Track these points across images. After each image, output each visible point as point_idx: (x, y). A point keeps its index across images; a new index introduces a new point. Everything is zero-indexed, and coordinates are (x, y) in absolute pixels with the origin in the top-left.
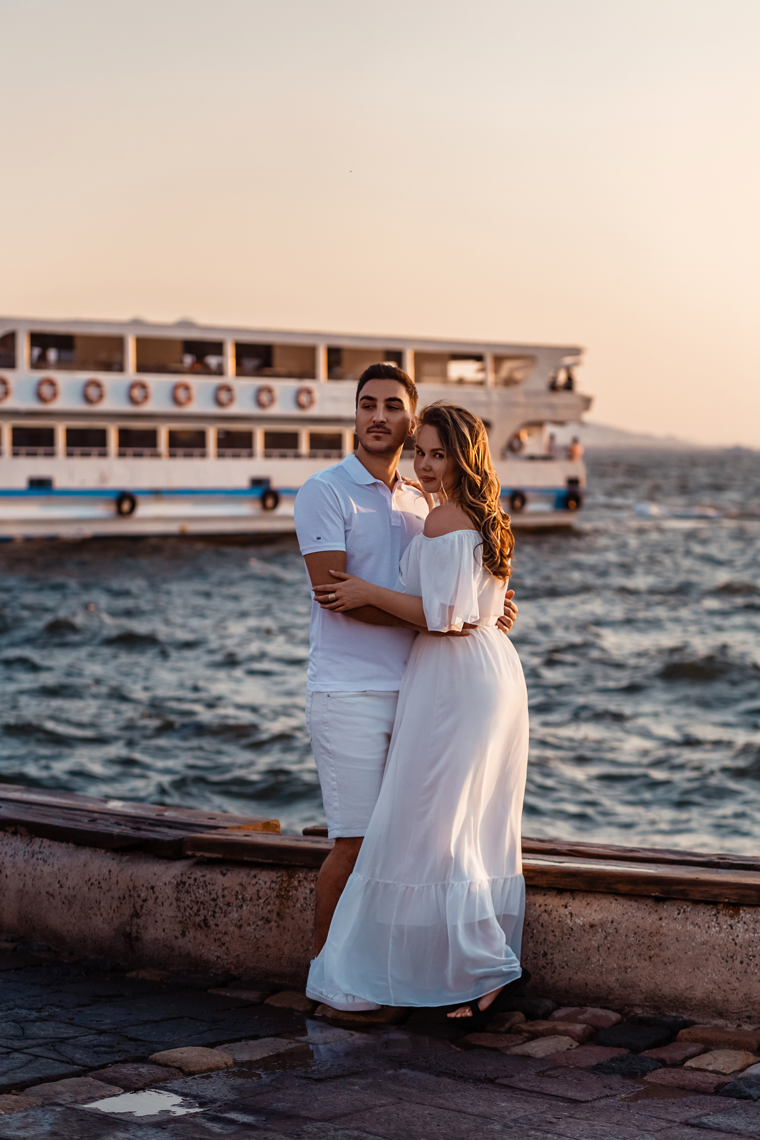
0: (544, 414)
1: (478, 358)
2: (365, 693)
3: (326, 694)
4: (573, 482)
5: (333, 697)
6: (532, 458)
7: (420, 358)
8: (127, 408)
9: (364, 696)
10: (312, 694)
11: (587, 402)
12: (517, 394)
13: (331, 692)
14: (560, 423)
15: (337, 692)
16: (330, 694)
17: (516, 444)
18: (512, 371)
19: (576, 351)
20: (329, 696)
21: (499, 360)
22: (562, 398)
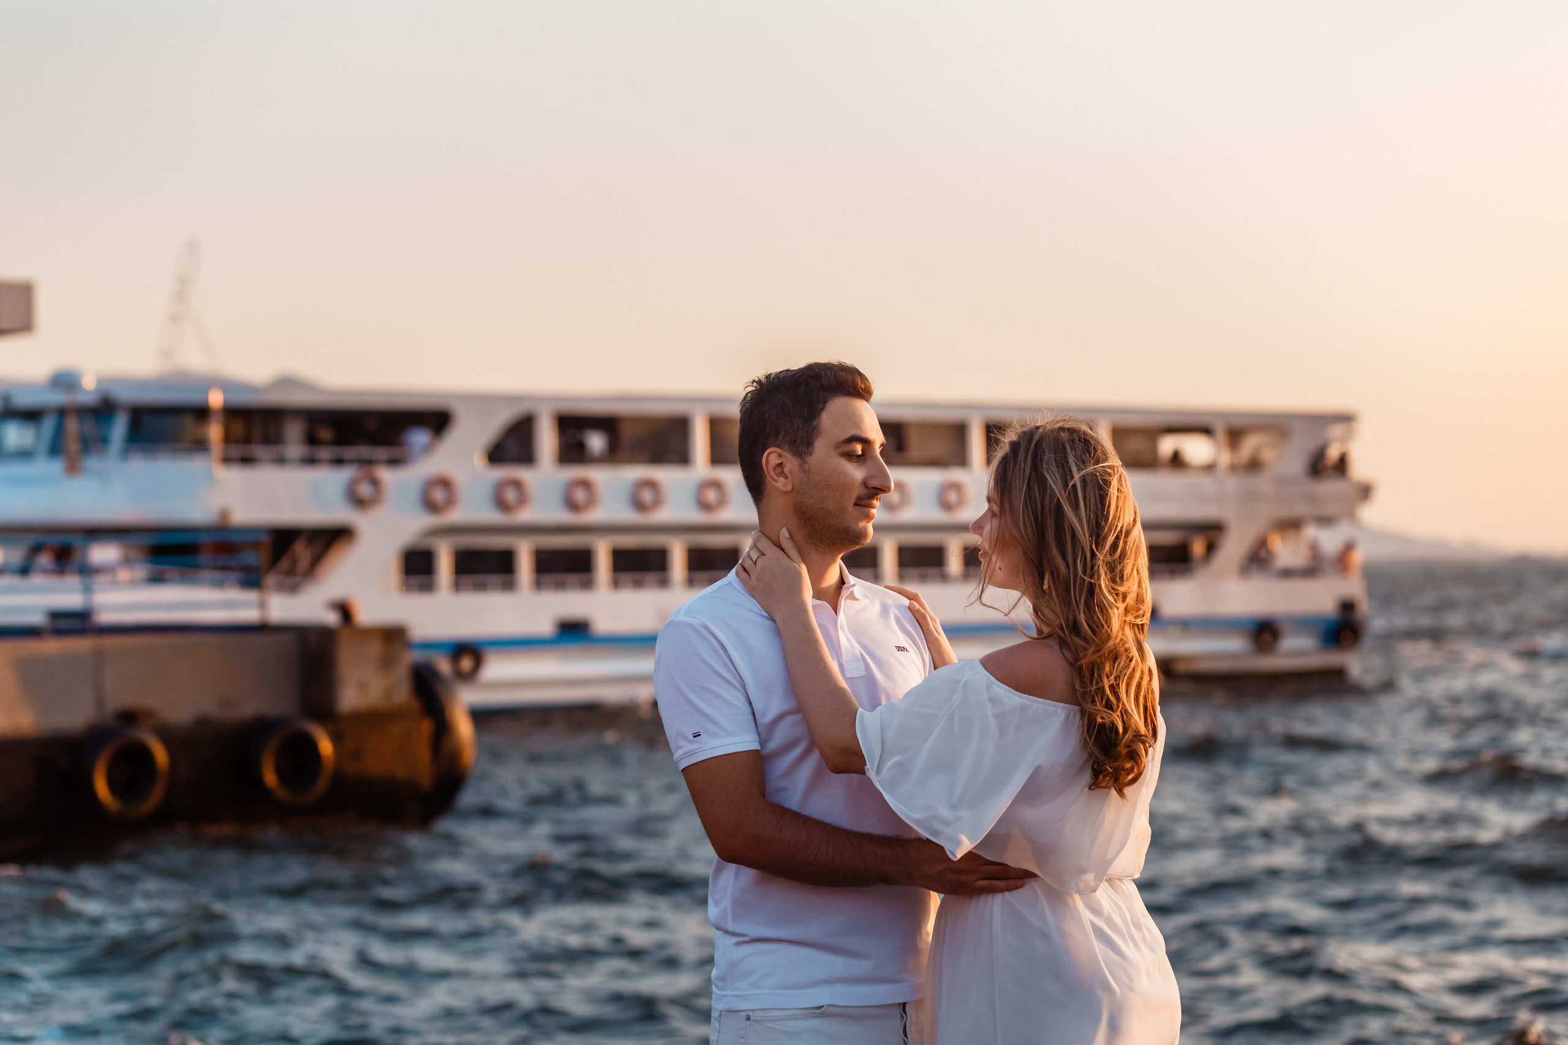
0: (1300, 509)
1: (1206, 430)
2: (819, 1012)
3: (744, 1014)
4: (1347, 607)
5: (756, 1021)
6: (1287, 573)
7: (1120, 434)
8: (696, 516)
9: (817, 1017)
10: (720, 1016)
11: (1365, 492)
12: (1263, 483)
13: (752, 1010)
14: (1325, 521)
15: (764, 1009)
16: (751, 1014)
17: (1263, 554)
18: (1257, 450)
19: (1346, 419)
20: (748, 1018)
21: (1235, 435)
22: (1329, 487)
